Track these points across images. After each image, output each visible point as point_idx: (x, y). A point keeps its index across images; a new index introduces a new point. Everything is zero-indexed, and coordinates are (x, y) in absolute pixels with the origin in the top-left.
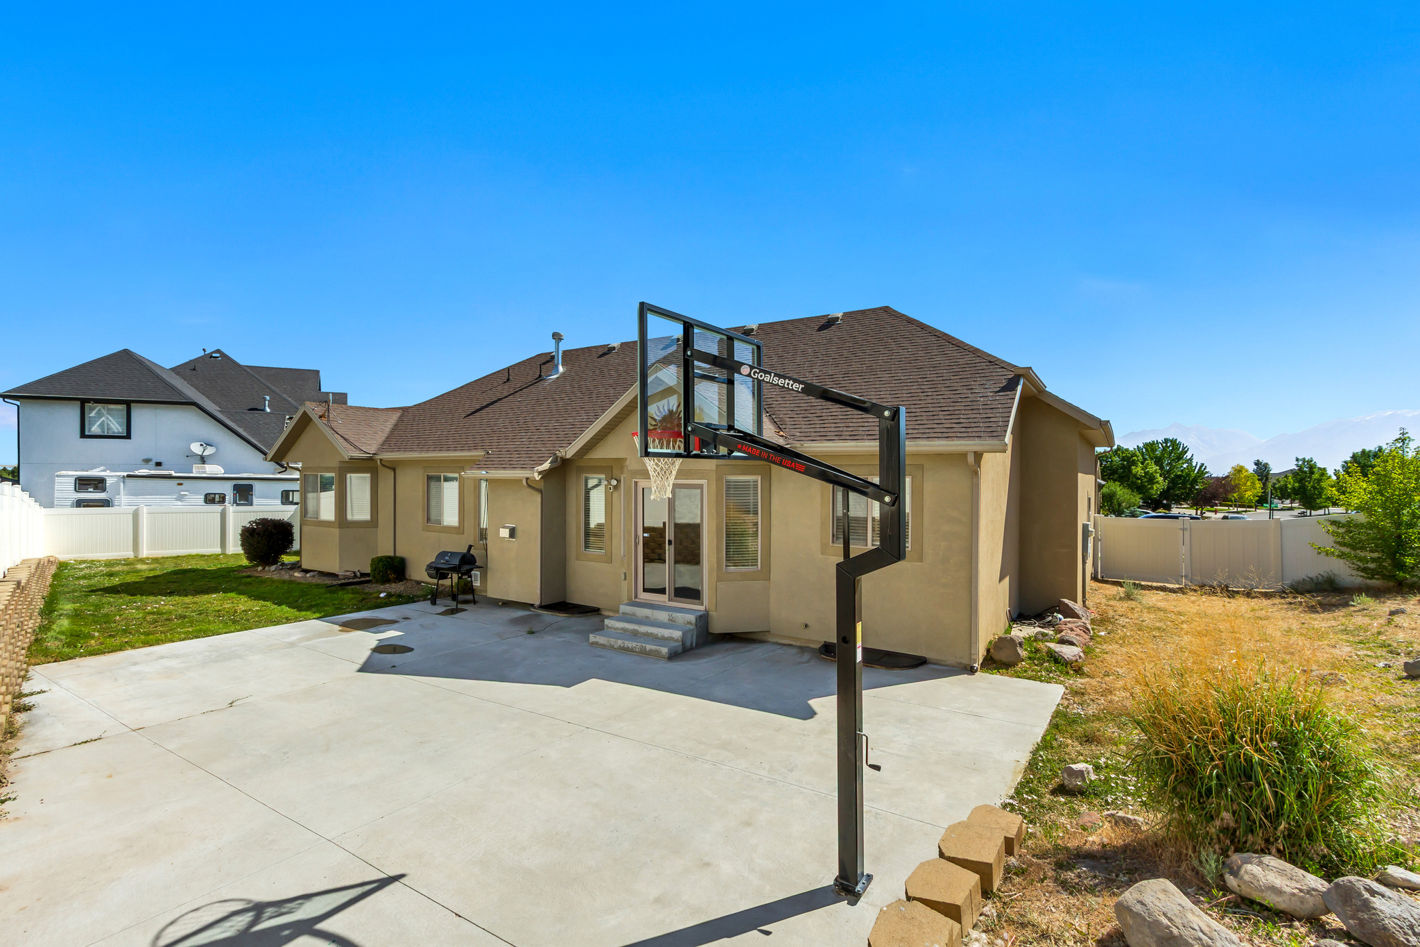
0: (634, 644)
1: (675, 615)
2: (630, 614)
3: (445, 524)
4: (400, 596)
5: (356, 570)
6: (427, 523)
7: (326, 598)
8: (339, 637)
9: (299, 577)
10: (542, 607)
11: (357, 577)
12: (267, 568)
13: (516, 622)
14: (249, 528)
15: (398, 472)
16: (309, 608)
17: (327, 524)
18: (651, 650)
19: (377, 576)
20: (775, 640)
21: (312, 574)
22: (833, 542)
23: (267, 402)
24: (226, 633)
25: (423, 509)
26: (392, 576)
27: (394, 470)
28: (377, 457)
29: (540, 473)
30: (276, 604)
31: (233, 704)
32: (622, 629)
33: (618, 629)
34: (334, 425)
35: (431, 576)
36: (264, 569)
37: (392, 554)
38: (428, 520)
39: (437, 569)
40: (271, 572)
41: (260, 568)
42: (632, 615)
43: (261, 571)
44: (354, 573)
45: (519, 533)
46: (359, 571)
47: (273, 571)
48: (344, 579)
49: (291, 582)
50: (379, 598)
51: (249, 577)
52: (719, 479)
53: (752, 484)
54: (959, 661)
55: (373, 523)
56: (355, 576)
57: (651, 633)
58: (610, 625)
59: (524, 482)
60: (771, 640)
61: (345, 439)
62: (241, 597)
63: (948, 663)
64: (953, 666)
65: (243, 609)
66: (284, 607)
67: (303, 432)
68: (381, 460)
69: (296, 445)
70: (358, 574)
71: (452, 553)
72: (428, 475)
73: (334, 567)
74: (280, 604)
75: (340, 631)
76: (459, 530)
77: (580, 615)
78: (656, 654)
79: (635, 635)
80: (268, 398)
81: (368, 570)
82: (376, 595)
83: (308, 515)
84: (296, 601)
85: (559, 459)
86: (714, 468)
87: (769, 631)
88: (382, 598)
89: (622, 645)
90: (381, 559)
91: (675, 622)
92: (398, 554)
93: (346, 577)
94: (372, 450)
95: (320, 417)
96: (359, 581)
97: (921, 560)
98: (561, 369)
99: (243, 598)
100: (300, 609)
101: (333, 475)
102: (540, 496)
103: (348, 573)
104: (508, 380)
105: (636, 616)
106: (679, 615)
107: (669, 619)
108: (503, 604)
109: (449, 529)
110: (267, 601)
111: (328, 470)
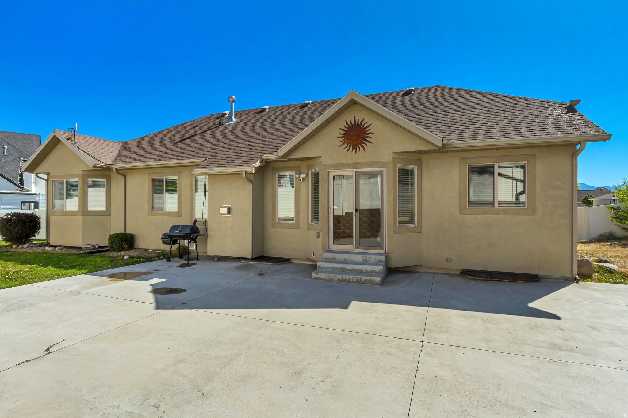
0: (351, 277)
1: (368, 256)
2: (331, 259)
3: (167, 210)
4: (139, 257)
5: (95, 244)
6: (152, 210)
7: (81, 261)
8: (112, 285)
9: (49, 250)
10: (254, 259)
11: (96, 249)
12: (20, 246)
13: (239, 268)
14: (5, 218)
15: (127, 177)
16: (72, 267)
17: (73, 213)
18: (366, 280)
19: (115, 247)
20: (425, 271)
21: (59, 248)
22: (468, 206)
23: (5, 150)
24: (7, 287)
25: (149, 201)
26: (126, 246)
27: (125, 176)
28: (113, 166)
29: (255, 168)
30: (42, 266)
31: (51, 350)
32: (332, 268)
33: (328, 268)
34: (79, 145)
35: (165, 243)
36: (18, 247)
37: (124, 232)
38: (153, 208)
39: (171, 237)
40: (25, 248)
41: (14, 247)
42: (333, 259)
43: (15, 248)
44: (94, 246)
45: (233, 211)
46: (97, 244)
47: (26, 248)
48: (87, 250)
49: (45, 253)
50: (123, 259)
51: (7, 252)
52: (395, 166)
53: (410, 171)
54: (562, 275)
55: (108, 212)
56: (95, 248)
57: (357, 269)
58: (322, 266)
59: (244, 174)
60: (422, 271)
61: (89, 154)
62: (8, 263)
63: (554, 277)
64: (558, 279)
65: (14, 270)
66: (50, 267)
67: (52, 151)
68: (116, 168)
69: (45, 161)
70: (97, 247)
71: (182, 226)
72: (152, 179)
73: (78, 243)
74: (46, 266)
75: (110, 280)
76: (179, 213)
77: (280, 263)
78: (372, 282)
79: (343, 271)
80: (6, 147)
81: (107, 244)
82: (121, 257)
83: (55, 208)
84: (58, 264)
85: (264, 161)
86: (391, 160)
87: (421, 265)
88: (126, 259)
89: (341, 278)
90: (118, 235)
91: (368, 261)
92: (127, 232)
93: (87, 249)
94: (109, 162)
95: (68, 139)
96: (101, 250)
97: (534, 213)
98: (234, 119)
99: (11, 264)
100: (65, 268)
101: (77, 179)
102: (251, 185)
103: (90, 246)
104: (197, 126)
105: (336, 259)
106: (372, 256)
107: (363, 260)
108: (218, 259)
109: (170, 214)
110: (34, 264)
111: (73, 176)
